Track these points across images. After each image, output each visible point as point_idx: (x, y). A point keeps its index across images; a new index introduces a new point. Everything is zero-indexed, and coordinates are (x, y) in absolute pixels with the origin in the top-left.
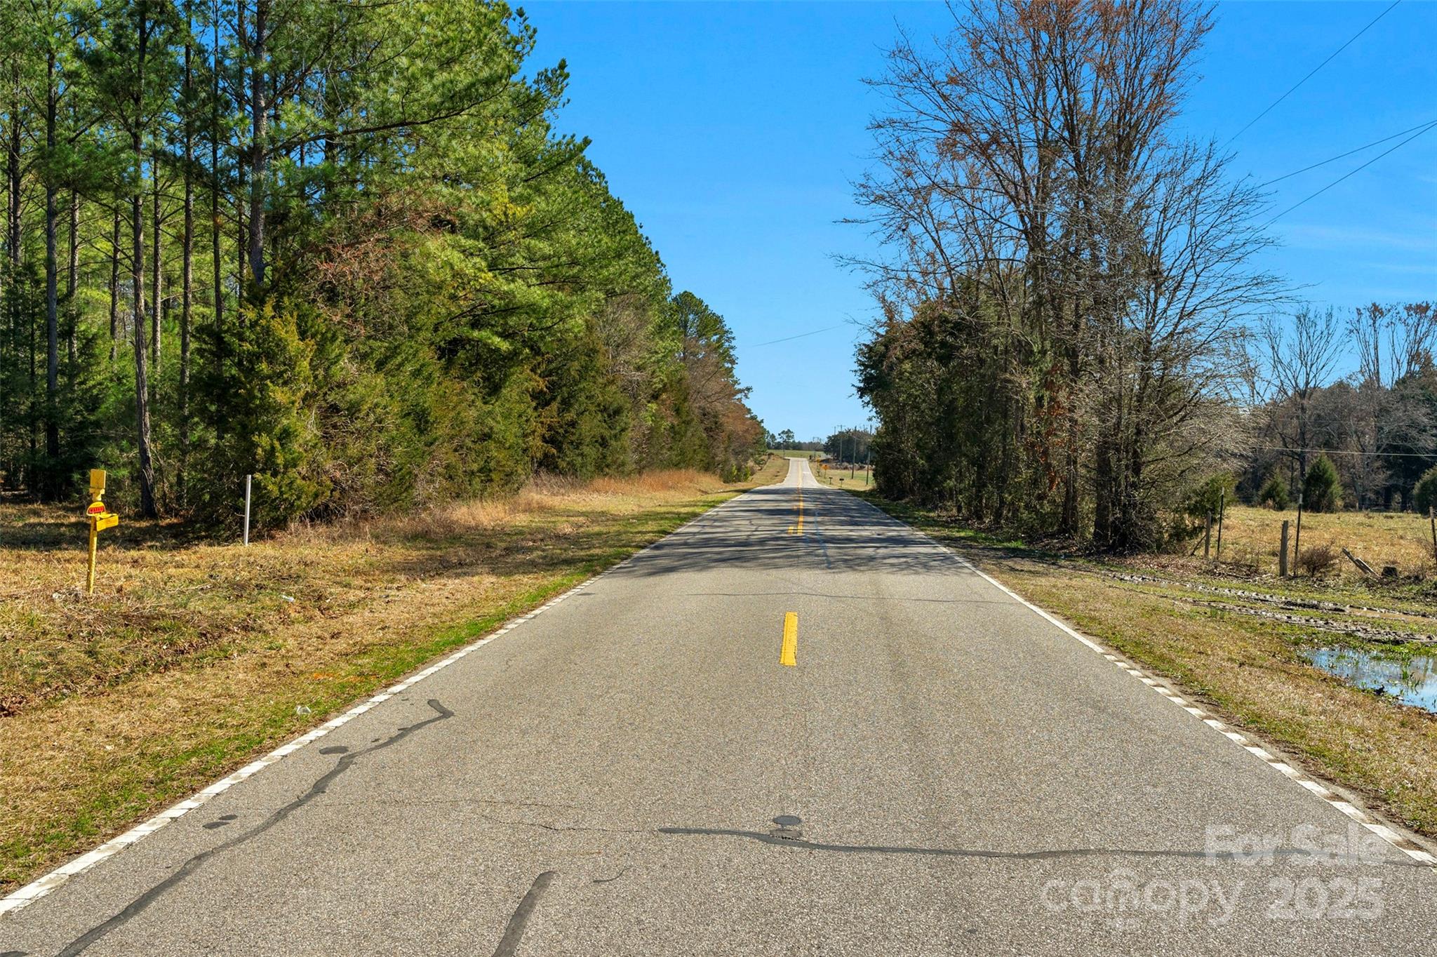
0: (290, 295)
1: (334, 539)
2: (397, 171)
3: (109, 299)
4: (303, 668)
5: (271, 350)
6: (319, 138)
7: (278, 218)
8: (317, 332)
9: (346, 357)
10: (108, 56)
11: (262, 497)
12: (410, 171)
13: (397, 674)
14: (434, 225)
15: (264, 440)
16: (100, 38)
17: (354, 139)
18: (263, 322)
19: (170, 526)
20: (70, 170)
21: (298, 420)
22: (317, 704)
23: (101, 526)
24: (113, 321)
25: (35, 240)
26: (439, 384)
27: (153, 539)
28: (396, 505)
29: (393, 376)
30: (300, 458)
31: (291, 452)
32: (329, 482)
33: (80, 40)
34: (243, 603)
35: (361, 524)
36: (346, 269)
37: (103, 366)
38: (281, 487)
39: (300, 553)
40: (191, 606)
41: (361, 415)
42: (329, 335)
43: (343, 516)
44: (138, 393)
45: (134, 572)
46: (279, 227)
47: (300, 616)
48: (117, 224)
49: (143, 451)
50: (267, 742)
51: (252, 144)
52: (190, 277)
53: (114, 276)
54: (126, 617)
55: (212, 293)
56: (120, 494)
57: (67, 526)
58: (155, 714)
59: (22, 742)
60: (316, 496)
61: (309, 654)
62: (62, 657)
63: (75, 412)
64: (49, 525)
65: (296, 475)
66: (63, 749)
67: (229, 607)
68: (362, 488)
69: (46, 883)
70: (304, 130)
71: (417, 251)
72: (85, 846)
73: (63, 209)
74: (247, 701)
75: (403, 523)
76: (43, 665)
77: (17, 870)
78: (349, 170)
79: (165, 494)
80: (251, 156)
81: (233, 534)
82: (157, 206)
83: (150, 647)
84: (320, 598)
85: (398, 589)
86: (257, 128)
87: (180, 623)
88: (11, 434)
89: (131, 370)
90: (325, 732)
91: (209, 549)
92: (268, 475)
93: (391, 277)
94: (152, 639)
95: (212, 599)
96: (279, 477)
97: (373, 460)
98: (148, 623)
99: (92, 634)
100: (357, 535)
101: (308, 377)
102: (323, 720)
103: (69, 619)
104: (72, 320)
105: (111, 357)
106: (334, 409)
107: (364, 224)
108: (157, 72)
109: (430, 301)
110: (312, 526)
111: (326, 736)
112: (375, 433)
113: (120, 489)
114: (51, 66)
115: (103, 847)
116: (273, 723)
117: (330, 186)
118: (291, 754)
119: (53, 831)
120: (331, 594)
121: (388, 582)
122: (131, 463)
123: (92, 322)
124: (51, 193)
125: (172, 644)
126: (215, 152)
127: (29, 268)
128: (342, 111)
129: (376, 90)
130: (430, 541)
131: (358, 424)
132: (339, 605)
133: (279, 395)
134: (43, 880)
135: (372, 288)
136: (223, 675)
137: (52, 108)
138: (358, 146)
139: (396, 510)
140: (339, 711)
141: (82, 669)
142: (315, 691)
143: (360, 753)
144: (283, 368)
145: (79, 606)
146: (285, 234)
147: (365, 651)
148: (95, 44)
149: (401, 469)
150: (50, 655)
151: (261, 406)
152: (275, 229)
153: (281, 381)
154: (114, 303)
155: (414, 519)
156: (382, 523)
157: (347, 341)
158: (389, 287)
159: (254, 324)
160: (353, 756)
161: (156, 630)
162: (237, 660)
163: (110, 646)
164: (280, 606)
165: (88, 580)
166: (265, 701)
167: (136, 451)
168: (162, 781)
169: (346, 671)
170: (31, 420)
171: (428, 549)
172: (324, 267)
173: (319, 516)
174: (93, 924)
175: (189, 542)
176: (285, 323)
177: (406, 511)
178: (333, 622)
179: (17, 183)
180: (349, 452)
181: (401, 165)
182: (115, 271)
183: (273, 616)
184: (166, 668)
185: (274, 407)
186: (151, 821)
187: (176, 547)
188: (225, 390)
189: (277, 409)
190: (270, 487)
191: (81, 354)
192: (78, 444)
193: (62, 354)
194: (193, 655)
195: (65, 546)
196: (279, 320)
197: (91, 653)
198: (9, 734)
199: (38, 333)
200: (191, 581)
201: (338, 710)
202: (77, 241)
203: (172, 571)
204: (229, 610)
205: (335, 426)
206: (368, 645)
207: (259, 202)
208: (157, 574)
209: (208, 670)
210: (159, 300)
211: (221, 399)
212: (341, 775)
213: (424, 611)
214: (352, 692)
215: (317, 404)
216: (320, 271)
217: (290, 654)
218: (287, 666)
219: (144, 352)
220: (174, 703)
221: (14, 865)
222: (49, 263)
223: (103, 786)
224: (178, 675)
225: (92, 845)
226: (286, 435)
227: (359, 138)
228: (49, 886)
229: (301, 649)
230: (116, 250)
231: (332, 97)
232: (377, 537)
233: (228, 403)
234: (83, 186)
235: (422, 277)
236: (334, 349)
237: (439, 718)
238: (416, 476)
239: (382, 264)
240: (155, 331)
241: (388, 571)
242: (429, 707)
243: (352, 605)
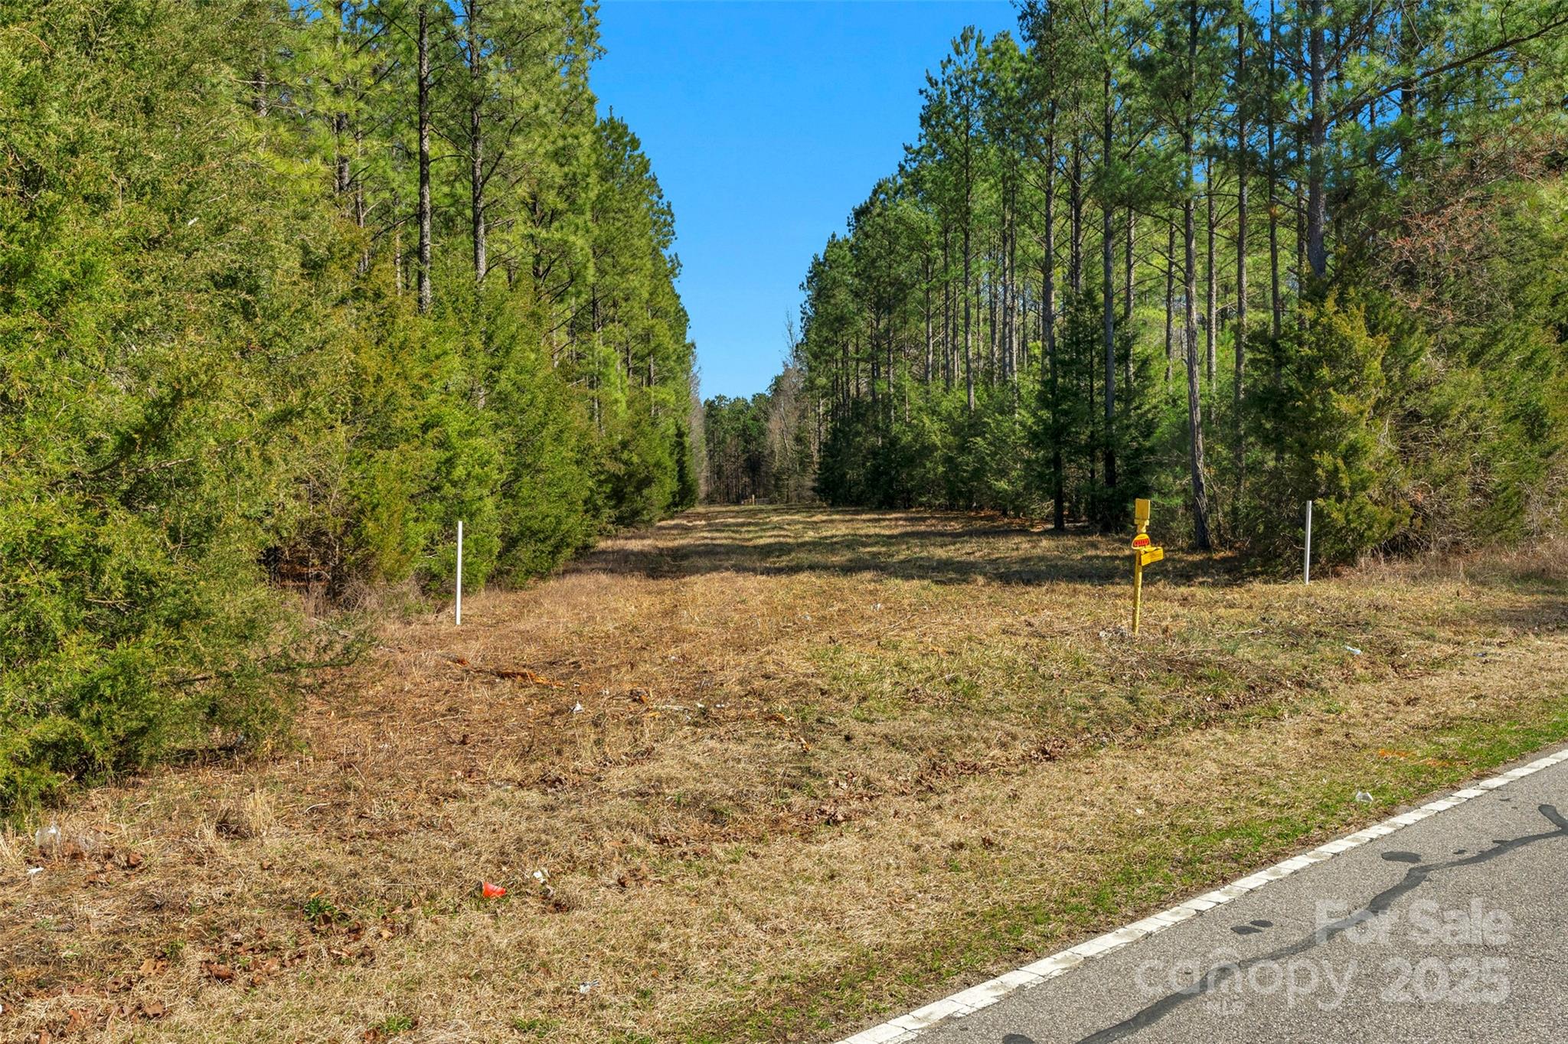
0: (1356, 284)
1: (1414, 578)
2: (1497, 107)
3: (1164, 316)
4: (1367, 741)
5: (1333, 350)
6: (1390, 89)
7: (1343, 195)
8: (1390, 325)
9: (1428, 350)
10: (1158, 58)
11: (1325, 526)
12: (1513, 105)
13: (1495, 762)
14: (1551, 167)
15: (1326, 460)
16: (1152, 42)
17: (1437, 80)
18: (1324, 320)
19: (1224, 560)
20: (1123, 187)
21: (1368, 433)
22: (1383, 790)
23: (1146, 560)
24: (1168, 339)
25: (1093, 265)
26: (1560, 374)
27: (1205, 574)
28: (1499, 535)
29: (1494, 369)
30: (1371, 479)
31: (1358, 471)
32: (1407, 508)
33: (1134, 51)
34: (1299, 653)
35: (1451, 559)
36: (1427, 243)
37: (1158, 388)
38: (1347, 515)
39: (1372, 594)
40: (1240, 653)
41: (1450, 422)
42: (1406, 327)
43: (1427, 548)
44: (1191, 415)
45: (1181, 611)
46: (1344, 206)
47: (1368, 674)
48: (1172, 235)
49: (1196, 477)
50: (1316, 832)
51: (1310, 117)
52: (1245, 279)
53: (1169, 291)
54: (1170, 661)
55: (1269, 295)
56: (1174, 525)
57: (1121, 559)
58: (1191, 779)
59: (1056, 792)
60: (1392, 524)
61: (1376, 724)
62: (1104, 702)
63: (1131, 439)
64: (1104, 558)
65: (1366, 500)
66: (1093, 806)
67: (1281, 656)
68: (1452, 514)
69: (1061, 961)
70: (1373, 84)
71: (1524, 204)
72: (1104, 927)
73: (1119, 229)
74: (1296, 775)
75: (1510, 558)
76: (1084, 709)
77: (1036, 938)
78: (1430, 120)
79: (1219, 525)
80: (1309, 130)
81: (1292, 571)
82: (1211, 208)
83: (1193, 698)
84: (1393, 652)
85: (1501, 645)
86: (1316, 95)
87: (1224, 673)
88: (1073, 465)
89: (1185, 388)
90: (1390, 830)
91: (1265, 587)
92: (1332, 501)
93: (1489, 244)
94: (1195, 689)
95: (1263, 646)
96: (1345, 502)
97: (1467, 478)
98: (1192, 671)
99: (1135, 678)
100: (1445, 571)
101: (1380, 380)
102: (1389, 814)
103: (1114, 660)
104: (1128, 342)
105: (1167, 377)
106: (1414, 416)
107: (1451, 182)
108: (1208, 61)
109: (1544, 267)
110: (1386, 561)
111: (1391, 835)
112: (1468, 444)
113: (1173, 519)
114: (1107, 84)
115: (1121, 930)
116: (1324, 808)
117: (1406, 144)
118: (1345, 853)
119: (1074, 900)
120: (1409, 647)
121: (1487, 635)
122: (1185, 490)
123: (1149, 343)
124: (1108, 214)
125: (1216, 696)
126: (1271, 136)
127: (1089, 294)
128: (1421, 49)
129: (1465, 13)
130: (1546, 582)
131: (1446, 434)
132: (1418, 663)
133: (1344, 404)
134: (1059, 956)
135: (1463, 261)
136: (1270, 738)
137: (1108, 127)
138: (1442, 88)
139: (1500, 542)
140: (1412, 804)
141: (1122, 717)
142: (1380, 774)
143: (1437, 867)
144: (1348, 372)
145: (1124, 647)
146: (1351, 213)
147: (1449, 725)
148: (1149, 49)
149: (1505, 489)
150: (1093, 698)
151: (1323, 419)
152: (1337, 209)
153: (1347, 388)
154: (1169, 320)
155: (1525, 553)
156: (1480, 558)
157: (1429, 332)
158: (1486, 257)
159: (1315, 323)
160: (1426, 869)
161: (1200, 678)
162: (1288, 723)
163: (1152, 694)
164: (1343, 659)
165: (1134, 620)
166: (1317, 778)
167: (1189, 477)
168: (1190, 862)
169: (1422, 751)
170: (1089, 450)
171: (1546, 592)
172: (1400, 243)
173: (1395, 549)
174: (1103, 1025)
175: (1242, 578)
176: (1351, 318)
177: (1514, 543)
178: (1409, 684)
179: (1078, 211)
180: (1434, 469)
181: (1502, 99)
182: (1170, 286)
183: (1335, 672)
184: (1208, 724)
185: (1339, 420)
186: (1175, 909)
187: (1228, 584)
188: (1281, 404)
189: (1343, 421)
190: (1335, 515)
191: (1137, 376)
192: (1135, 472)
193: (1118, 379)
194: (1239, 711)
195: (1117, 580)
196: (1343, 315)
197: (1132, 699)
198: (1046, 782)
199: (1096, 360)
200: (1241, 624)
201: (1409, 803)
202: (1133, 259)
203: (1222, 611)
204: (1281, 660)
205: (1415, 438)
206: (1455, 719)
207: (1321, 180)
208: (1205, 614)
209: (1254, 731)
210: (1214, 311)
211: (1278, 414)
212: (1409, 893)
213: (1537, 678)
214: (1431, 780)
215: (1391, 413)
216: (1393, 250)
217: (1352, 720)
218: (1347, 735)
219: (1196, 368)
220: (1213, 767)
221: (1034, 933)
222: (1107, 286)
223: (1128, 857)
224: (1220, 733)
225: (1110, 927)
226: (1353, 453)
227: (1443, 78)
228: (1064, 966)
229: (1367, 715)
230: (1171, 264)
231: (1407, 36)
232: (1472, 576)
233: (1284, 418)
234: (1136, 201)
235: (1532, 237)
236: (1413, 344)
237: (1555, 834)
238: (1528, 496)
239: (1475, 228)
240: (1210, 345)
241: (1486, 621)
242: (1540, 815)
243: (1437, 664)
